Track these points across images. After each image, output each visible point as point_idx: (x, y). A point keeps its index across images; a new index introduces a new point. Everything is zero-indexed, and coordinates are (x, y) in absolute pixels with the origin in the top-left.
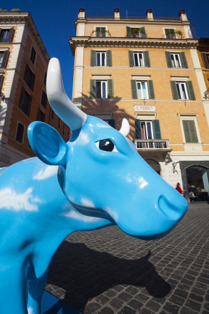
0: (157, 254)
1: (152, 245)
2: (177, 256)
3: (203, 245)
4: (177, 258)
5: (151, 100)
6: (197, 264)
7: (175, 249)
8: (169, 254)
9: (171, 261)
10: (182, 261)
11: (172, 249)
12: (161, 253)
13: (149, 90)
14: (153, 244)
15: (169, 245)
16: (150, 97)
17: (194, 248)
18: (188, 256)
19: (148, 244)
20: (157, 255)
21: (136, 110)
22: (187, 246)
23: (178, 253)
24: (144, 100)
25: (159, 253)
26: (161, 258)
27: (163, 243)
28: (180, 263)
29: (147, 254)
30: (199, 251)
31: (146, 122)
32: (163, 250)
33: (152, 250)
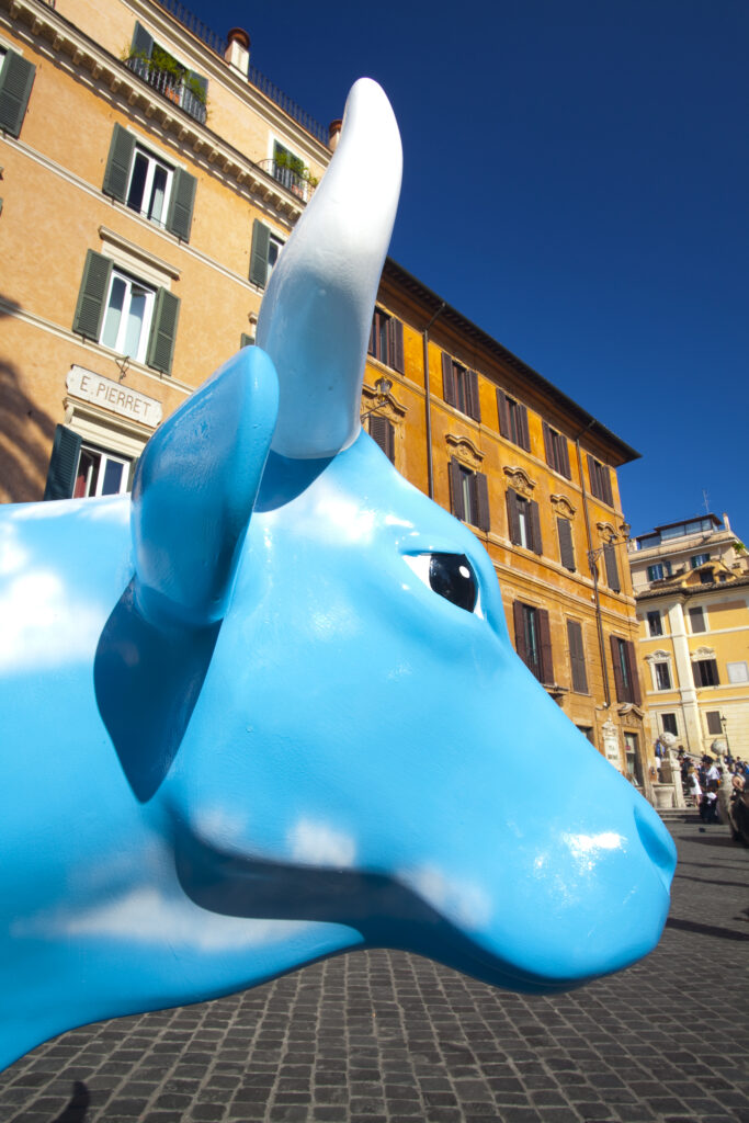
0: (121, 1086)
1: (85, 1047)
2: (208, 1077)
3: (292, 1006)
4: (210, 1084)
5: (153, 376)
6: (289, 1092)
7: (193, 1044)
8: (176, 1074)
9: (190, 1108)
10: (235, 1094)
11: (181, 1046)
12: (138, 1078)
13: (156, 331)
14: (89, 1038)
15: (164, 1031)
16: (152, 360)
17: (264, 1025)
18: (252, 1067)
19: (62, 1042)
20: (122, 1093)
21: (74, 389)
22: (236, 1024)
23: (207, 1060)
24: (121, 362)
25: (126, 1079)
26: (145, 1103)
27: (137, 1028)
28: (228, 1106)
29: (68, 1098)
30: (282, 1035)
31: (105, 458)
32: (140, 1062)
33: (91, 1071)
